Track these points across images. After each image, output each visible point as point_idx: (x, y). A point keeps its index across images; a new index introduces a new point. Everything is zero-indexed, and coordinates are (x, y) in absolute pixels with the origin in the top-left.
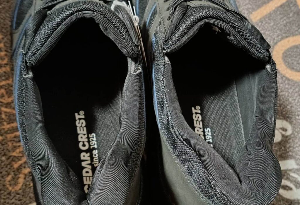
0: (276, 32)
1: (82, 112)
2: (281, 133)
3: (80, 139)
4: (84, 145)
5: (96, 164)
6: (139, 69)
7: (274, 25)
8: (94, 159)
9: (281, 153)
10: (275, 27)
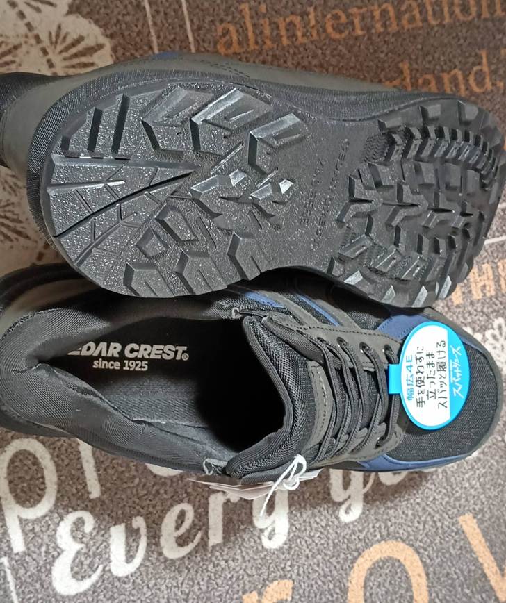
0: (437, 557)
1: (186, 357)
2: (266, 529)
3: (143, 346)
4: (132, 351)
5: (98, 364)
6: (209, 472)
7: (451, 555)
8: (107, 362)
9: (235, 522)
10: (447, 556)
